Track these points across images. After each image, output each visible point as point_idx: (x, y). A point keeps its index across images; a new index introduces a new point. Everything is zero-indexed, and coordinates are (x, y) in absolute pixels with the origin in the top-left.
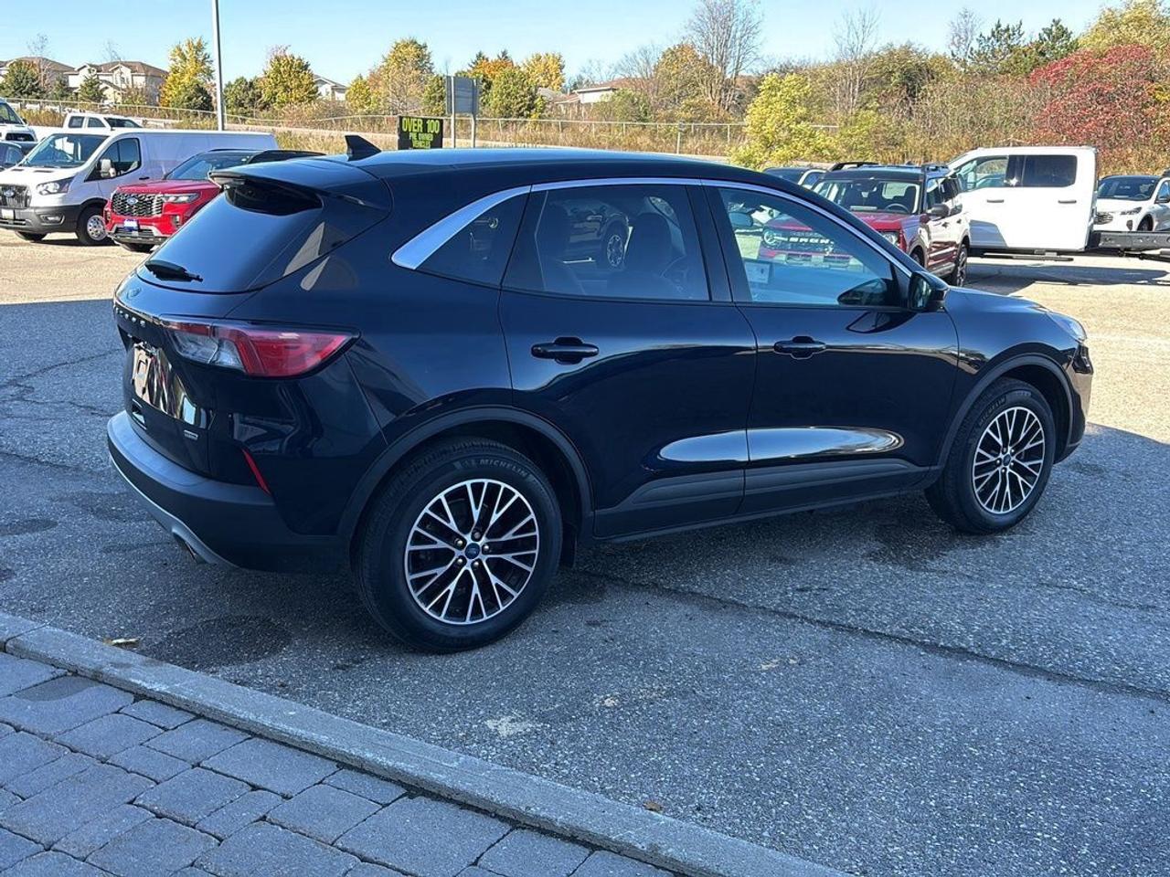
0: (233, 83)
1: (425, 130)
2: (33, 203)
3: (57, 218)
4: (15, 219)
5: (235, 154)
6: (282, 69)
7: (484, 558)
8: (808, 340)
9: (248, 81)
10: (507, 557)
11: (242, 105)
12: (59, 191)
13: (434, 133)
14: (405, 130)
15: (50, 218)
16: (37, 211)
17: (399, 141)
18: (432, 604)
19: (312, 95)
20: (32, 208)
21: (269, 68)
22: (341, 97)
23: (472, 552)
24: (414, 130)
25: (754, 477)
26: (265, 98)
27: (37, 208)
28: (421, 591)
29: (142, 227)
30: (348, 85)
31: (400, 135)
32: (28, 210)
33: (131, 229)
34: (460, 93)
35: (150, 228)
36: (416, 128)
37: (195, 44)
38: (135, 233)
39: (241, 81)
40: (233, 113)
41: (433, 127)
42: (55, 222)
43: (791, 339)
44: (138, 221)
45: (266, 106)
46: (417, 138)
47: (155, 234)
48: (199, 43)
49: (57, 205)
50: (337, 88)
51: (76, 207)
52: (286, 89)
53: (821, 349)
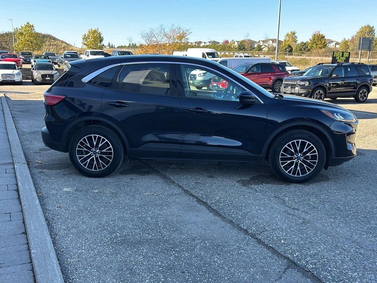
0: (299, 43)
1: (343, 56)
2: (197, 79)
3: (202, 83)
4: (193, 83)
5: (248, 64)
6: (316, 38)
7: (98, 155)
8: (201, 109)
9: (304, 43)
10: (104, 156)
11: (301, 50)
12: (203, 76)
13: (346, 57)
14: (335, 56)
15: (200, 83)
16: (198, 81)
17: (332, 60)
18: (83, 163)
19: (325, 46)
20: (197, 80)
21: (311, 38)
22: (338, 46)
23: (95, 153)
24: (338, 56)
25: (184, 147)
26: (309, 47)
27: (198, 80)
28: (80, 160)
29: (218, 85)
30: (340, 42)
31: (332, 58)
32: (196, 81)
33: (215, 86)
34: (364, 43)
35: (220, 86)
36: (339, 55)
37: (293, 32)
38: (216, 87)
39: (302, 43)
40: (298, 53)
41: (346, 55)
42: (201, 84)
43: (195, 108)
44: (217, 84)
45: (309, 50)
46: (339, 59)
47: (221, 88)
48: (294, 33)
49: (202, 79)
50: (337, 43)
51: (207, 80)
52: (317, 44)
53: (206, 112)
